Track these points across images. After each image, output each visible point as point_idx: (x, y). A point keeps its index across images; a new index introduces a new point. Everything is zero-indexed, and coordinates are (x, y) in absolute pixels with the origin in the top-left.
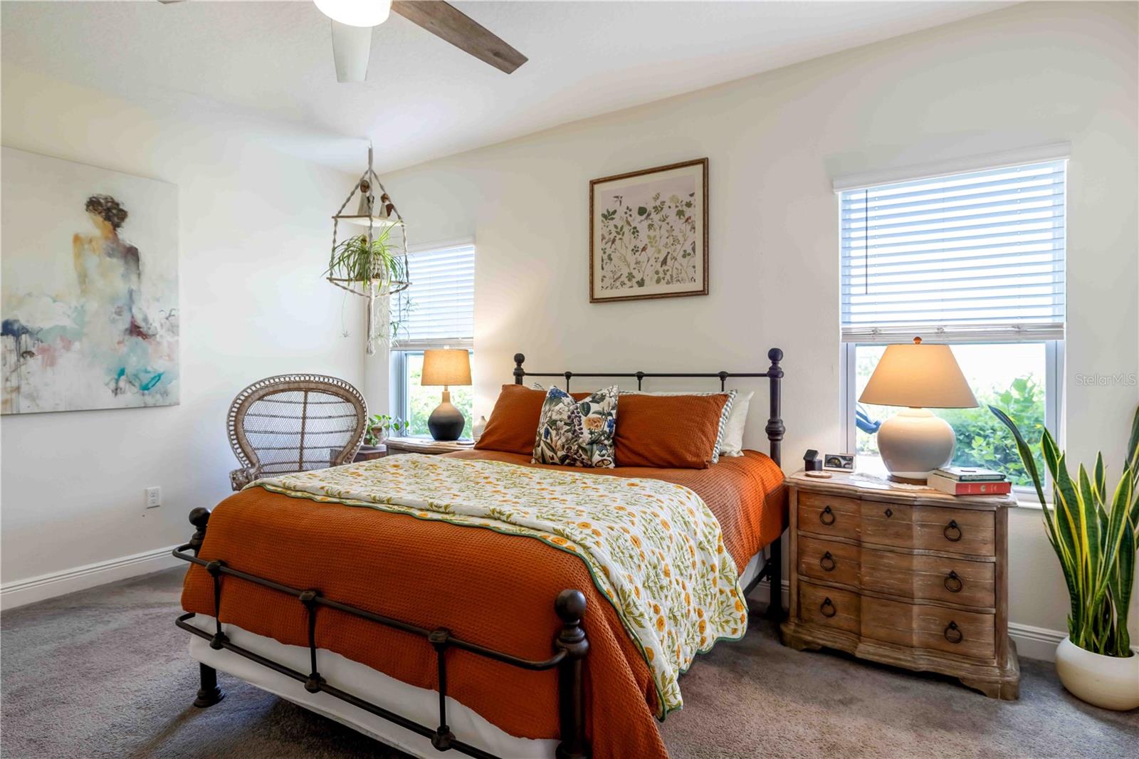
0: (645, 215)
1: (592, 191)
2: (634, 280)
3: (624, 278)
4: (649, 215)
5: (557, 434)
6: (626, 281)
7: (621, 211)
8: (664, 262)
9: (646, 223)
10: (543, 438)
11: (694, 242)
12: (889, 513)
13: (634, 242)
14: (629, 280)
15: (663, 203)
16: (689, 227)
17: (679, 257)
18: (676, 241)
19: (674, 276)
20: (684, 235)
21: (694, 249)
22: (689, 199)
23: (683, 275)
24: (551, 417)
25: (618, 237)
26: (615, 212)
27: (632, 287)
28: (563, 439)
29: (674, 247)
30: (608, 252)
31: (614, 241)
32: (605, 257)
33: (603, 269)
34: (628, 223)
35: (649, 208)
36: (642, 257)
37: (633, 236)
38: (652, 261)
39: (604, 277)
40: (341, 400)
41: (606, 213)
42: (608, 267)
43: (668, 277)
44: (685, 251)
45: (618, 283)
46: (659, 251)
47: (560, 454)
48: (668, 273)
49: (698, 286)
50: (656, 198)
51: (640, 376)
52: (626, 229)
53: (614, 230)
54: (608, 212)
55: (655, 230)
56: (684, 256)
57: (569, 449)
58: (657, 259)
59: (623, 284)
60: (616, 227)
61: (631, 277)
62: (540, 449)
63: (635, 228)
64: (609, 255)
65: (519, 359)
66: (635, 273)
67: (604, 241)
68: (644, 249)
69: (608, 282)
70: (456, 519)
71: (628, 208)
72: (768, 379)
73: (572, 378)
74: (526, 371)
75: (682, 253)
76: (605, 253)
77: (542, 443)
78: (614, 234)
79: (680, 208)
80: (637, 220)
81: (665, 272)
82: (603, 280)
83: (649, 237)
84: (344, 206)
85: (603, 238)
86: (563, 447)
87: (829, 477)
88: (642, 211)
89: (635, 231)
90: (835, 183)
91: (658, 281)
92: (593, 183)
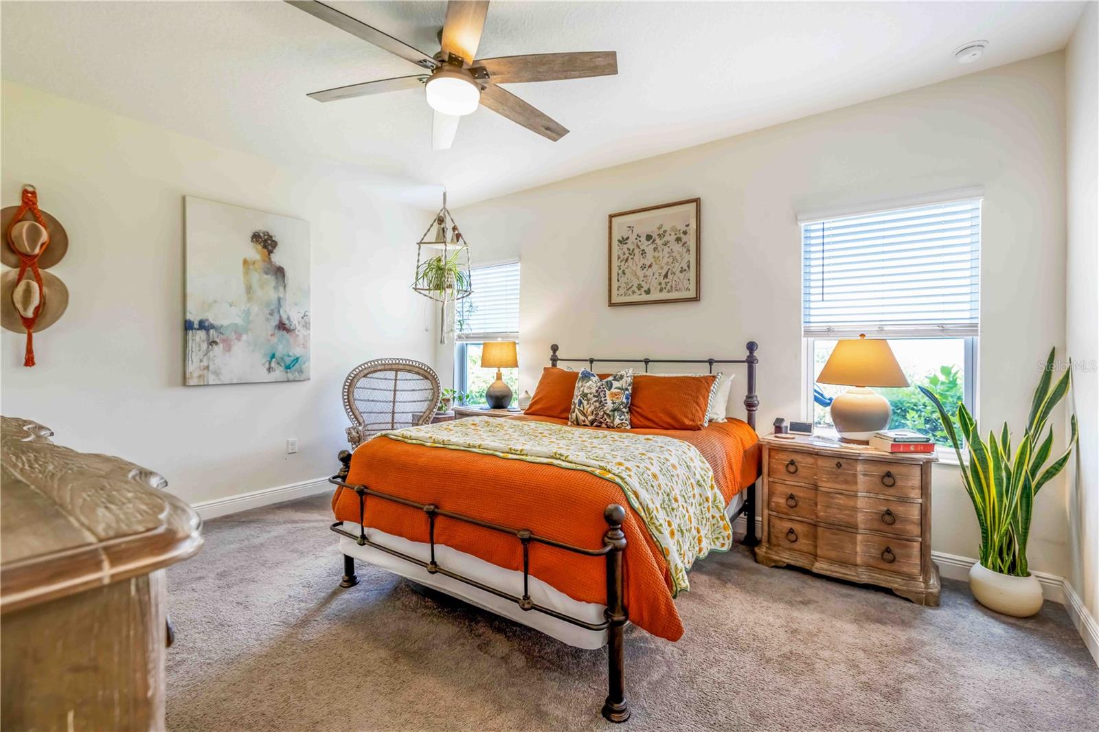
0: (651, 241)
1: (610, 222)
2: (643, 290)
3: (635, 288)
4: (654, 240)
5: (588, 404)
6: (636, 290)
7: (633, 238)
8: (666, 276)
9: (652, 247)
10: (577, 406)
11: (689, 261)
12: (839, 465)
13: (643, 261)
14: (639, 289)
15: (665, 231)
16: (685, 250)
17: (678, 272)
18: (675, 260)
19: (674, 286)
20: (681, 256)
21: (689, 266)
22: (685, 229)
23: (681, 286)
24: (583, 391)
25: (631, 257)
26: (628, 238)
27: (640, 295)
28: (593, 407)
29: (673, 265)
30: (622, 269)
31: (627, 260)
32: (620, 272)
33: (618, 280)
34: (638, 247)
35: (655, 236)
36: (649, 272)
37: (642, 256)
38: (657, 275)
39: (619, 287)
40: (421, 378)
41: (621, 239)
42: (623, 280)
43: (668, 287)
44: (682, 268)
45: (630, 292)
46: (662, 268)
47: (590, 418)
48: (669, 285)
49: (692, 294)
50: (660, 228)
51: (647, 362)
52: (637, 251)
53: (627, 252)
54: (623, 238)
55: (658, 252)
56: (681, 272)
57: (597, 414)
58: (660, 274)
59: (634, 292)
60: (629, 249)
61: (640, 287)
62: (574, 415)
63: (643, 250)
64: (623, 271)
65: (555, 348)
66: (643, 284)
67: (620, 260)
68: (650, 266)
69: (622, 291)
70: (529, 458)
71: (638, 235)
72: (746, 364)
73: (594, 362)
74: (559, 357)
75: (680, 269)
76: (620, 269)
77: (576, 410)
78: (627, 255)
79: (678, 235)
80: (645, 244)
81: (666, 284)
82: (618, 289)
83: (654, 257)
84: (425, 235)
85: (619, 258)
86: (592, 413)
87: (793, 438)
88: (649, 237)
89: (643, 253)
90: (799, 217)
91: (661, 290)
92: (611, 217)
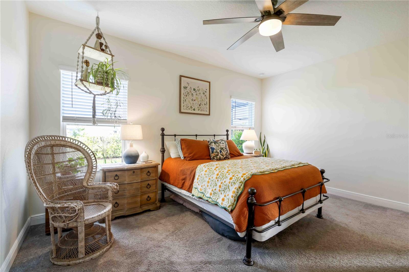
0: (195, 91)
1: (181, 78)
2: (192, 109)
3: (189, 107)
4: (196, 91)
6: (190, 108)
7: (189, 88)
8: (200, 105)
9: (195, 93)
11: (207, 102)
13: (192, 98)
14: (191, 108)
15: (200, 89)
16: (206, 98)
17: (203, 105)
18: (202, 100)
19: (202, 109)
20: (204, 99)
21: (207, 103)
22: (206, 90)
23: (204, 110)
25: (188, 95)
26: (187, 87)
27: (192, 110)
29: (202, 102)
30: (185, 98)
31: (186, 96)
32: (184, 100)
33: (183, 103)
34: (191, 92)
35: (196, 89)
36: (195, 102)
37: (192, 96)
38: (197, 104)
39: (184, 106)
41: (184, 87)
42: (185, 103)
43: (201, 109)
44: (205, 103)
45: (188, 108)
46: (199, 102)
48: (201, 108)
50: (198, 87)
52: (190, 93)
53: (186, 92)
54: (185, 87)
55: (197, 96)
56: (204, 105)
58: (198, 104)
59: (189, 109)
60: (187, 92)
61: (191, 107)
63: (192, 94)
64: (185, 100)
65: (163, 130)
66: (192, 106)
67: (184, 95)
68: (195, 100)
69: (185, 108)
71: (191, 87)
72: (226, 136)
74: (165, 134)
75: (204, 104)
76: (184, 98)
78: (187, 94)
79: (204, 92)
80: (193, 92)
81: (200, 108)
82: (183, 107)
83: (196, 97)
85: (184, 94)
88: (194, 90)
89: (192, 95)
90: (232, 97)
91: (199, 110)
